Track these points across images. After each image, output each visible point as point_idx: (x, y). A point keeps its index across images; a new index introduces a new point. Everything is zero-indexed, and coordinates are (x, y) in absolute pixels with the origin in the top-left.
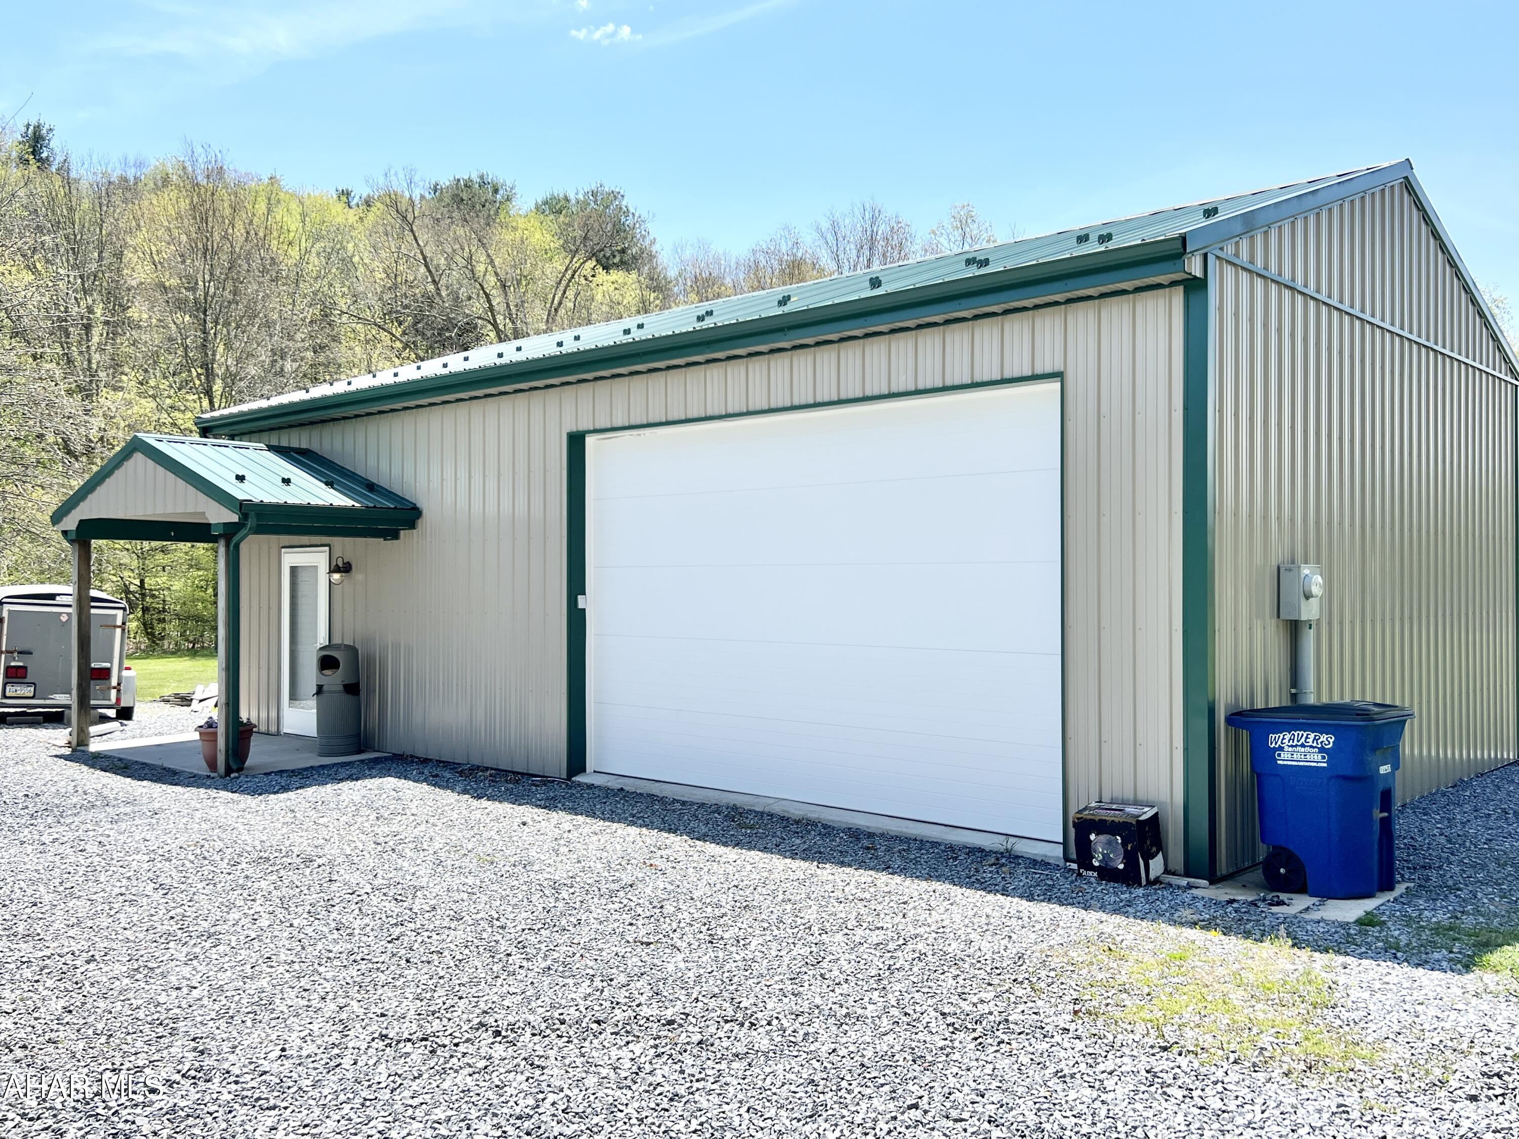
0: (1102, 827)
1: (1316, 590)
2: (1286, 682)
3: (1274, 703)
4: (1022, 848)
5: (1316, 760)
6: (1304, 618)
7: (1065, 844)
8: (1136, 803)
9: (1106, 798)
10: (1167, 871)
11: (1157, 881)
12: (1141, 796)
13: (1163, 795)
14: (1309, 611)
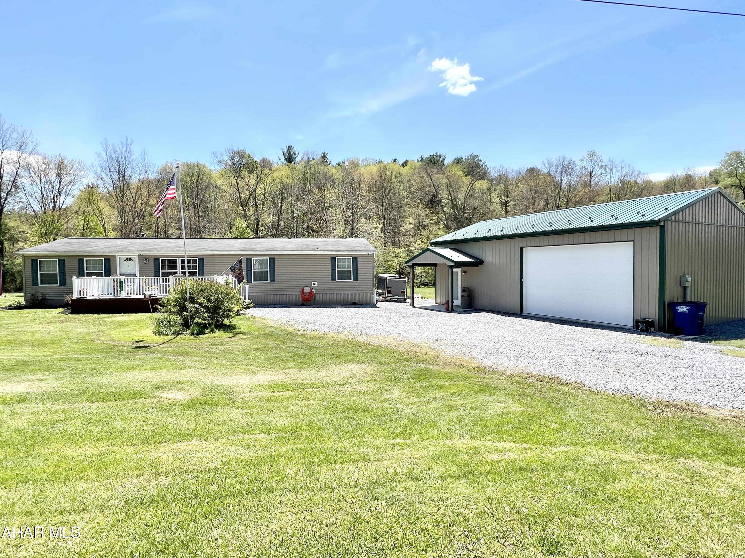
0: (641, 322)
1: (689, 280)
2: (683, 296)
3: (679, 301)
4: (624, 327)
5: (686, 311)
6: (686, 285)
7: (633, 326)
8: (648, 319)
9: (642, 317)
10: (654, 330)
11: (652, 332)
12: (649, 317)
13: (654, 317)
14: (687, 284)
